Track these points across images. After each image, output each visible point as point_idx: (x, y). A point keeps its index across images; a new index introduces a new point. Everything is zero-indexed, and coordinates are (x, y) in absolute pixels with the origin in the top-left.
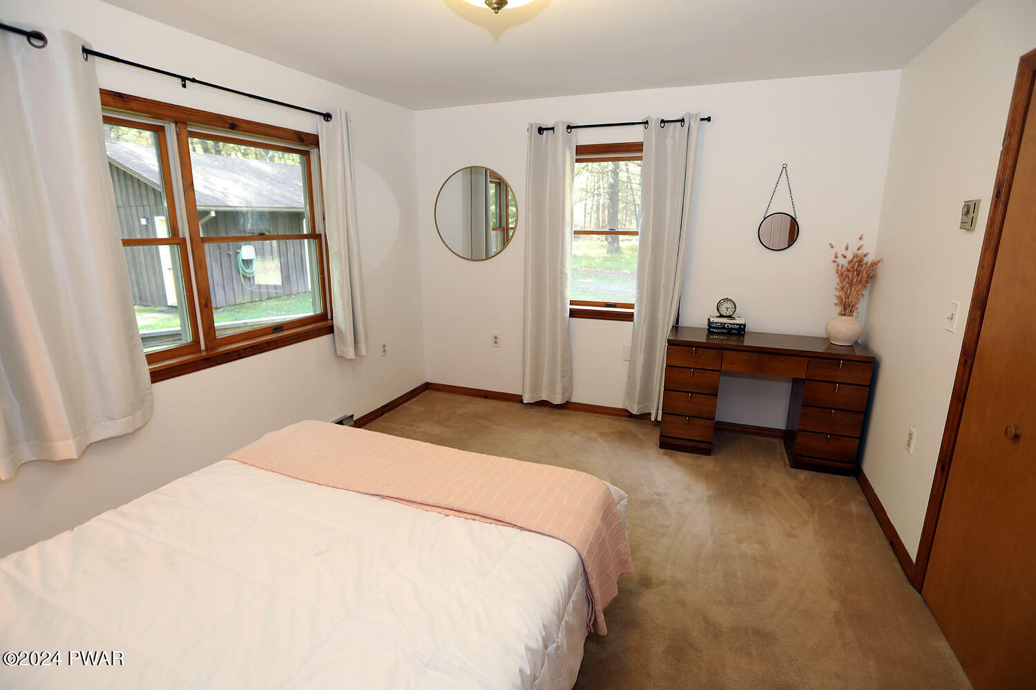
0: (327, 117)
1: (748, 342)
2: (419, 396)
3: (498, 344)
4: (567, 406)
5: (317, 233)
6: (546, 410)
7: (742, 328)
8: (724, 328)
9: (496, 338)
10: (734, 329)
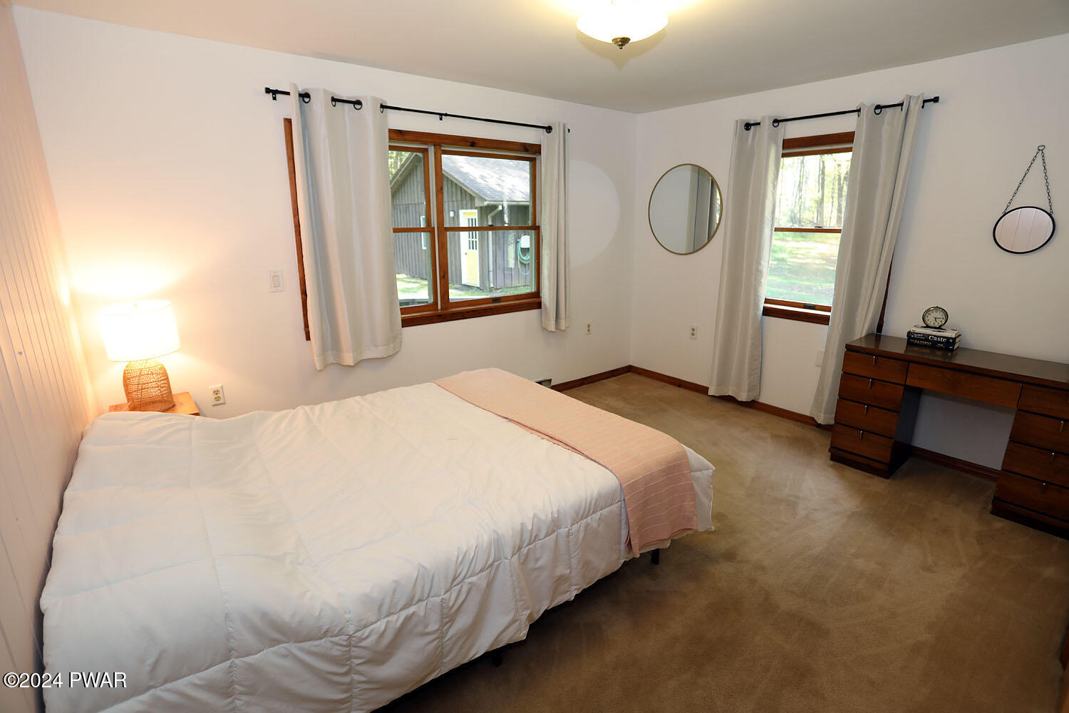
0: (549, 129)
1: (960, 360)
2: (619, 377)
3: (694, 337)
4: (753, 405)
5: (537, 225)
6: (730, 405)
7: (950, 342)
8: (927, 340)
9: (693, 330)
10: (940, 342)
